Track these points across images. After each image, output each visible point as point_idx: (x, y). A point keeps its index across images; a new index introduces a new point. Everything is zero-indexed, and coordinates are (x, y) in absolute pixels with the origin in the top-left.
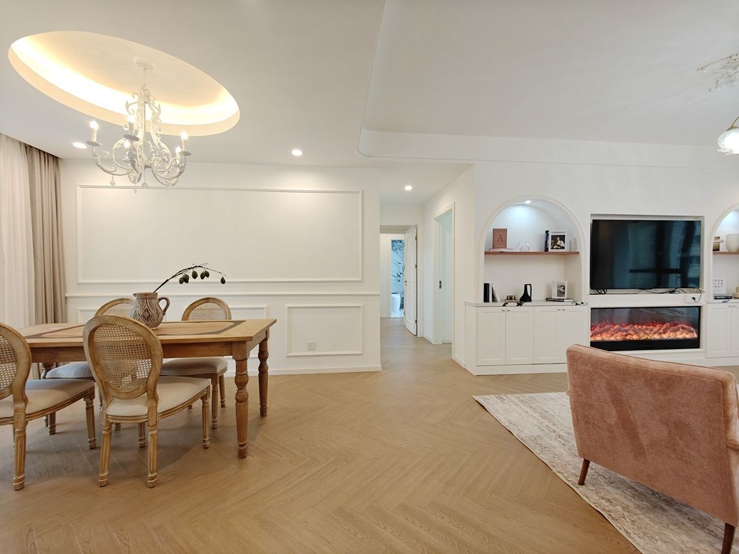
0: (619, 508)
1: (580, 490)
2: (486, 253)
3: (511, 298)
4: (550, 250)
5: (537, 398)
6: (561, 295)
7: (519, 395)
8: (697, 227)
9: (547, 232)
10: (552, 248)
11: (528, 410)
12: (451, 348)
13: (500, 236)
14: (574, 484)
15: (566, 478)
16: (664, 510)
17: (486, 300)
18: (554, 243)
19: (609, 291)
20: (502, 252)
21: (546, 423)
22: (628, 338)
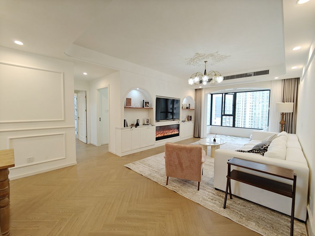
0: (177, 188)
1: (167, 186)
2: (124, 108)
3: (133, 125)
4: (145, 107)
5: (145, 160)
6: (148, 123)
7: (139, 161)
8: (179, 101)
9: (144, 100)
10: (145, 106)
11: (144, 165)
12: (108, 147)
13: (129, 101)
14: (165, 185)
15: (163, 184)
16: (186, 184)
17: (125, 126)
18: (145, 104)
19: (160, 121)
20: (130, 108)
21: (151, 168)
22: (164, 135)
